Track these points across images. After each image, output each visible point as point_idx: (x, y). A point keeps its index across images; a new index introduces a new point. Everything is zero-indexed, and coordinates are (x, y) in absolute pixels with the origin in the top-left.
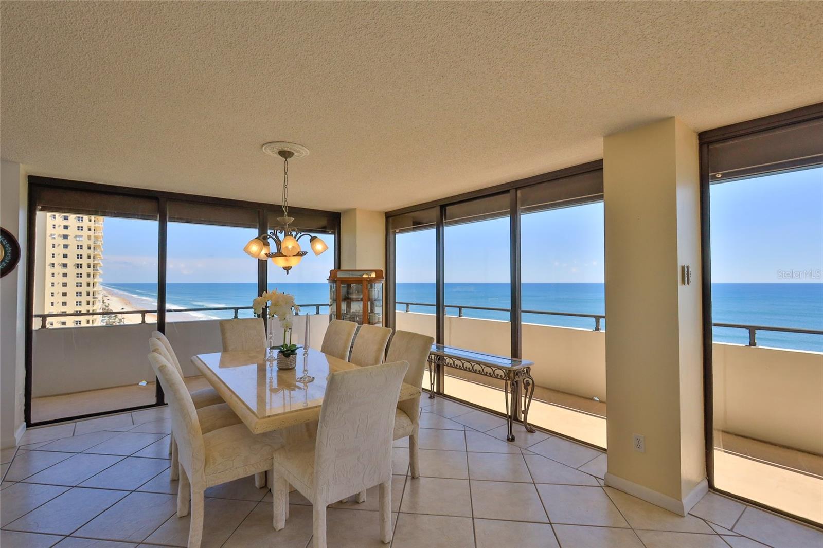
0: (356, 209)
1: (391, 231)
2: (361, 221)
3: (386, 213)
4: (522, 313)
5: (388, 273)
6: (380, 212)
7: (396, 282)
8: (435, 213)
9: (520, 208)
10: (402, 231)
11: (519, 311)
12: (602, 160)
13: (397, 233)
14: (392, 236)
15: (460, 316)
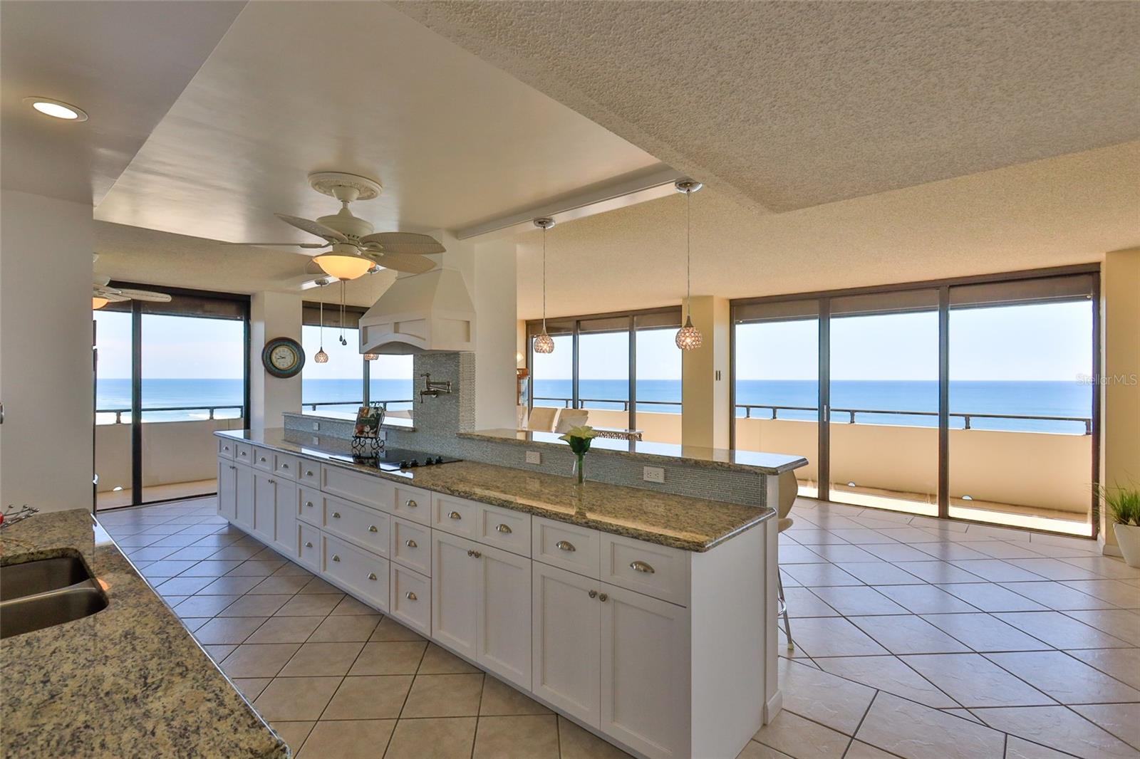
1: (530, 336)
3: (527, 321)
6: (523, 321)
8: (572, 325)
9: (635, 328)
12: (681, 306)
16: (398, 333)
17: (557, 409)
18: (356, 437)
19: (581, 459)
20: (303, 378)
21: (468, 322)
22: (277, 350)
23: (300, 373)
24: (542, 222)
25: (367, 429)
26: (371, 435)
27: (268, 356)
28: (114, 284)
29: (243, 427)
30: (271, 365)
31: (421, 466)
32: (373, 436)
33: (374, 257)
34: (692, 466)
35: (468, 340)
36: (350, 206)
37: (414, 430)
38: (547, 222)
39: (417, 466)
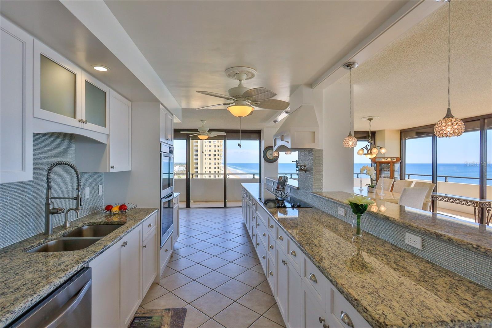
0: (384, 130)
1: (403, 138)
2: (387, 134)
3: (401, 130)
4: (487, 180)
5: (401, 159)
6: (397, 130)
7: (406, 163)
8: (431, 130)
9: (486, 127)
10: (409, 139)
11: (485, 179)
13: (407, 139)
14: (404, 141)
15: (446, 181)
16: (283, 140)
17: (412, 182)
18: (276, 190)
19: (359, 218)
20: (279, 163)
21: (314, 132)
22: (268, 152)
23: (277, 161)
24: (349, 65)
25: (280, 187)
26: (281, 189)
27: (265, 153)
28: (210, 130)
29: (259, 182)
30: (266, 158)
31: (302, 207)
32: (282, 190)
33: (255, 104)
34: (445, 241)
35: (314, 142)
36: (243, 82)
37: (298, 189)
38: (352, 64)
39: (300, 207)
